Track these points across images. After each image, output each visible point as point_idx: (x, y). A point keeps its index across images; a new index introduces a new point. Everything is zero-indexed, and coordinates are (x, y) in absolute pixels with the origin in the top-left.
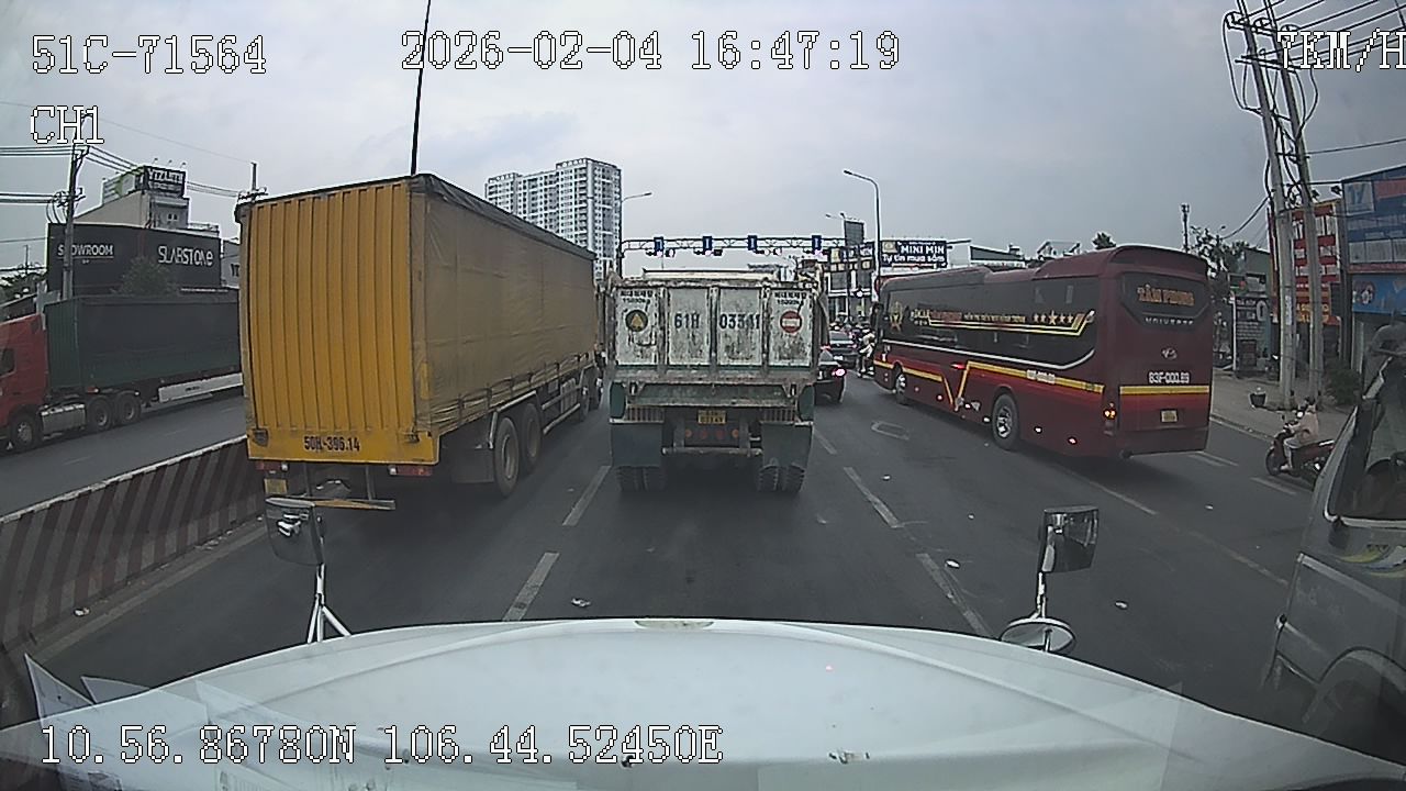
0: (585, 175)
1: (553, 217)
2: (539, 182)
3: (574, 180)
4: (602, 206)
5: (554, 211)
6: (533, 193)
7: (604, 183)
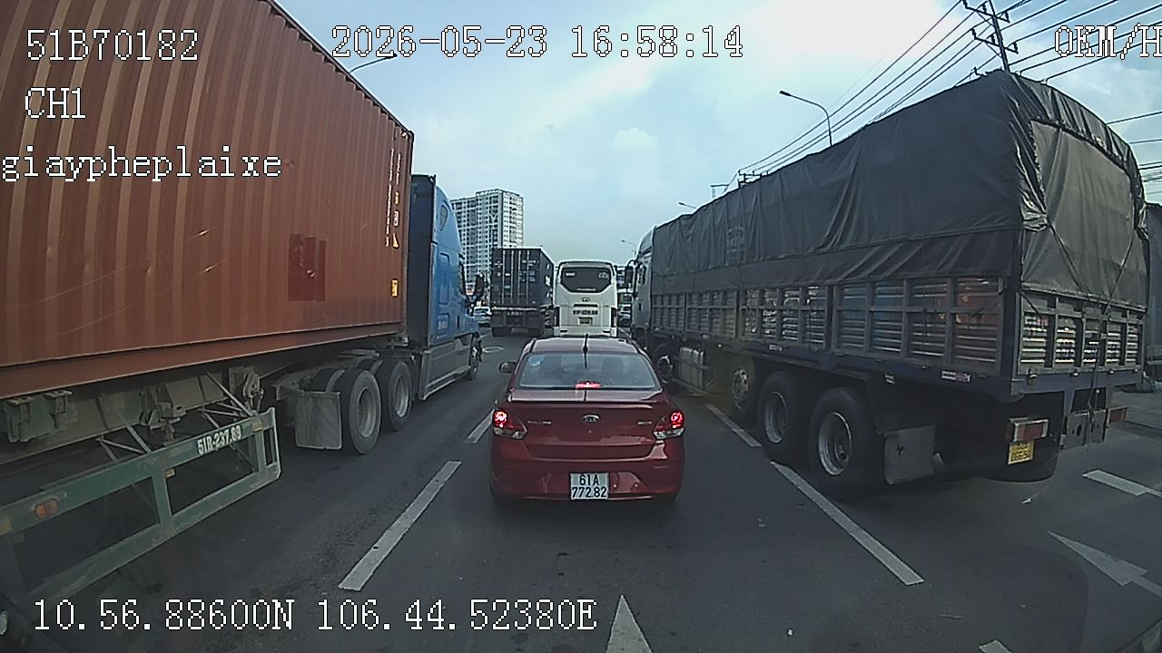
0: (497, 202)
1: (473, 231)
2: (463, 205)
3: (489, 205)
4: (509, 224)
5: (473, 227)
6: (459, 213)
7: (511, 208)
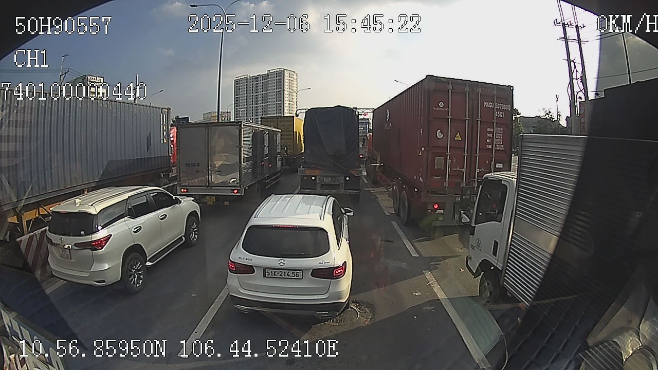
0: (281, 76)
1: (265, 95)
2: (259, 79)
3: (275, 78)
4: (288, 90)
5: (266, 92)
6: (256, 84)
7: (289, 80)
